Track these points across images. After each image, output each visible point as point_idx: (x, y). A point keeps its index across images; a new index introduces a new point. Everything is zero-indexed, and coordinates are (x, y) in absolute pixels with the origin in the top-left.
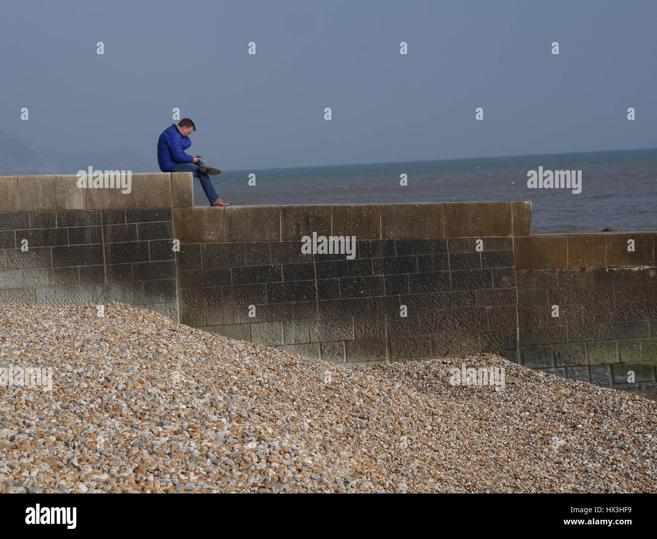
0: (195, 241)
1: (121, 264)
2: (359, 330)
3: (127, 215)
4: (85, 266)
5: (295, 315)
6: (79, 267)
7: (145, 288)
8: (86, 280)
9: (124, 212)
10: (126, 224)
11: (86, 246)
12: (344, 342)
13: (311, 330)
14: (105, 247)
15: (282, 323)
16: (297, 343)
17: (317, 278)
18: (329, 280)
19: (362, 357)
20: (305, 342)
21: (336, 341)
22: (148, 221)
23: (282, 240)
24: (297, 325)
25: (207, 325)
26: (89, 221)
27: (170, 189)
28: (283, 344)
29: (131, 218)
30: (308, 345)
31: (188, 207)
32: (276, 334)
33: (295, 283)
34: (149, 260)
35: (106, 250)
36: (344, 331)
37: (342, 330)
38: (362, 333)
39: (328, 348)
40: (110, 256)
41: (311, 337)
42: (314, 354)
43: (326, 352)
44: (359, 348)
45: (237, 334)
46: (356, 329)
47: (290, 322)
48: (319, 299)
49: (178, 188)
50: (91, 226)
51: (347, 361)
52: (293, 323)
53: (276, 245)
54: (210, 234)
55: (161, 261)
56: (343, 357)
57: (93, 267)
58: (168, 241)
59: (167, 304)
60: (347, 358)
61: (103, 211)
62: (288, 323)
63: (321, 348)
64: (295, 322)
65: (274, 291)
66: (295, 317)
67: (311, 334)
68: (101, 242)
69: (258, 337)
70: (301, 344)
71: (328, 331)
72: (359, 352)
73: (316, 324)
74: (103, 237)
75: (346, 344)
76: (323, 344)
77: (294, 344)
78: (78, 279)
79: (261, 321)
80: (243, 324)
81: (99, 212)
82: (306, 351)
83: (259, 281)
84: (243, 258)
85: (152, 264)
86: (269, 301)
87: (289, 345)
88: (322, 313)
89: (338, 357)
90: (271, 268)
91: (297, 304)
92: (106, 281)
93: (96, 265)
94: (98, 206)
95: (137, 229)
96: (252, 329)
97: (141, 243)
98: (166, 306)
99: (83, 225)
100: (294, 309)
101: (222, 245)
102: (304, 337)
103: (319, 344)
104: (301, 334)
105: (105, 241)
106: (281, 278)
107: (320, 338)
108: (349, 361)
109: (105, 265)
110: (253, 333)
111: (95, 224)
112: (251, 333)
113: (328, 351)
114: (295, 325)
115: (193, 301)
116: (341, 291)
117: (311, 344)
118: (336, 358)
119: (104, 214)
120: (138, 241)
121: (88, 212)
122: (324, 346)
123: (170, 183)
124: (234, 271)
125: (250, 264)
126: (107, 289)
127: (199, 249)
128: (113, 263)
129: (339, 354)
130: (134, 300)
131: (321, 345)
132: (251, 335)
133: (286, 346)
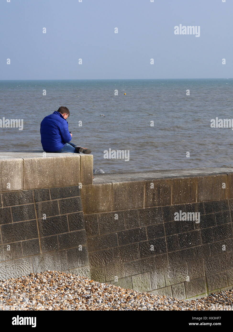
0: (94, 212)
1: (50, 236)
2: (191, 273)
3: (51, 192)
4: (26, 240)
5: (156, 266)
6: (21, 241)
7: (68, 255)
8: (27, 253)
9: (49, 191)
10: (51, 201)
11: (25, 222)
12: (183, 283)
13: (166, 277)
14: (38, 222)
15: (149, 273)
16: (159, 288)
17: (166, 235)
18: (173, 236)
19: (194, 293)
20: (163, 286)
21: (179, 283)
22: (66, 197)
23: (145, 207)
24: (157, 273)
25: (106, 281)
26: (25, 200)
27: (79, 169)
28: (151, 290)
29: (54, 196)
30: (165, 288)
31: (90, 183)
32: (147, 283)
33: (154, 240)
34: (68, 231)
35: (39, 225)
36: (183, 274)
37: (182, 274)
38: (192, 275)
39: (176, 289)
40: (42, 229)
41: (166, 282)
42: (168, 295)
43: (175, 292)
44: (191, 287)
45: (124, 286)
46: (189, 272)
47: (154, 272)
48: (168, 252)
49: (84, 168)
50: (27, 204)
51: (186, 298)
52: (155, 272)
53: (142, 211)
54: (103, 205)
55: (76, 231)
56: (184, 295)
57: (31, 241)
58: (79, 213)
59: (83, 268)
60: (186, 295)
61: (34, 190)
62: (153, 273)
63: (172, 290)
64: (156, 272)
65: (143, 248)
66: (156, 268)
67: (166, 280)
68: (35, 218)
69: (136, 287)
70: (161, 288)
71: (174, 276)
72: (192, 290)
73: (168, 271)
74: (36, 213)
75: (184, 283)
76: (173, 286)
77: (157, 289)
78: (21, 252)
79: (137, 273)
80: (127, 277)
81: (32, 192)
82: (164, 293)
83: (134, 241)
84: (123, 224)
85: (70, 234)
86: (141, 257)
87: (154, 290)
88: (171, 262)
89: (181, 295)
90: (140, 230)
91: (157, 257)
92: (41, 252)
93: (33, 239)
94: (31, 187)
95: (58, 205)
96: (133, 280)
97: (62, 216)
98: (82, 269)
99: (22, 204)
100: (155, 261)
101: (110, 214)
102: (162, 282)
103: (171, 286)
104: (160, 280)
105: (38, 217)
106: (146, 237)
107: (171, 281)
108: (187, 297)
109: (39, 238)
110: (133, 284)
111: (30, 202)
112: (132, 284)
113: (176, 292)
114: (157, 274)
115: (96, 263)
116: (180, 244)
117: (167, 288)
118: (180, 296)
119: (35, 194)
120: (60, 215)
121: (24, 192)
122: (173, 288)
123: (79, 164)
124: (119, 234)
125: (128, 228)
126: (42, 260)
127: (97, 218)
128: (45, 235)
129: (182, 293)
130: (61, 266)
131: (172, 287)
132: (132, 286)
133: (153, 291)
